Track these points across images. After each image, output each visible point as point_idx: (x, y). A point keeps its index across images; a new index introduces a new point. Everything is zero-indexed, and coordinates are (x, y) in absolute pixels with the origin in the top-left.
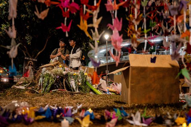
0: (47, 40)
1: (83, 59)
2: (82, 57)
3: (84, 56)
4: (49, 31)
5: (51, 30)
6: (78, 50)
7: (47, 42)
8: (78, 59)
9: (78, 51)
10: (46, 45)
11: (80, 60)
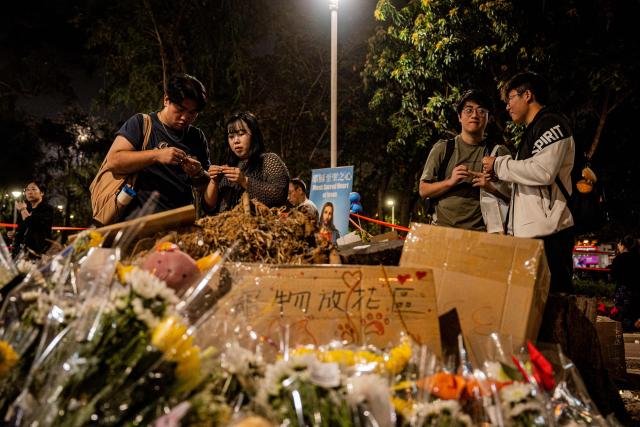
0: (602, 122)
1: (583, 188)
2: (576, 176)
3: (587, 172)
4: (591, 83)
5: (598, 76)
6: (547, 136)
7: (600, 128)
8: (546, 190)
9: (545, 145)
10: (597, 141)
11: (564, 191)
